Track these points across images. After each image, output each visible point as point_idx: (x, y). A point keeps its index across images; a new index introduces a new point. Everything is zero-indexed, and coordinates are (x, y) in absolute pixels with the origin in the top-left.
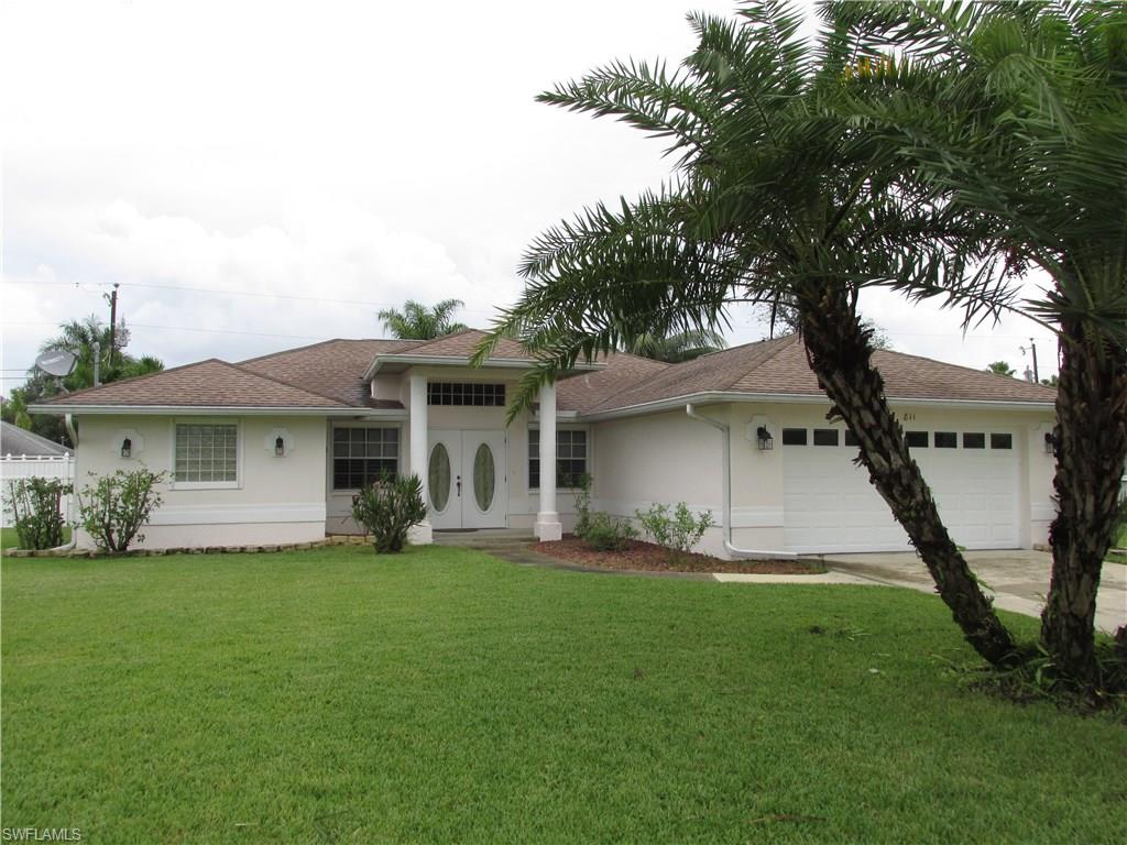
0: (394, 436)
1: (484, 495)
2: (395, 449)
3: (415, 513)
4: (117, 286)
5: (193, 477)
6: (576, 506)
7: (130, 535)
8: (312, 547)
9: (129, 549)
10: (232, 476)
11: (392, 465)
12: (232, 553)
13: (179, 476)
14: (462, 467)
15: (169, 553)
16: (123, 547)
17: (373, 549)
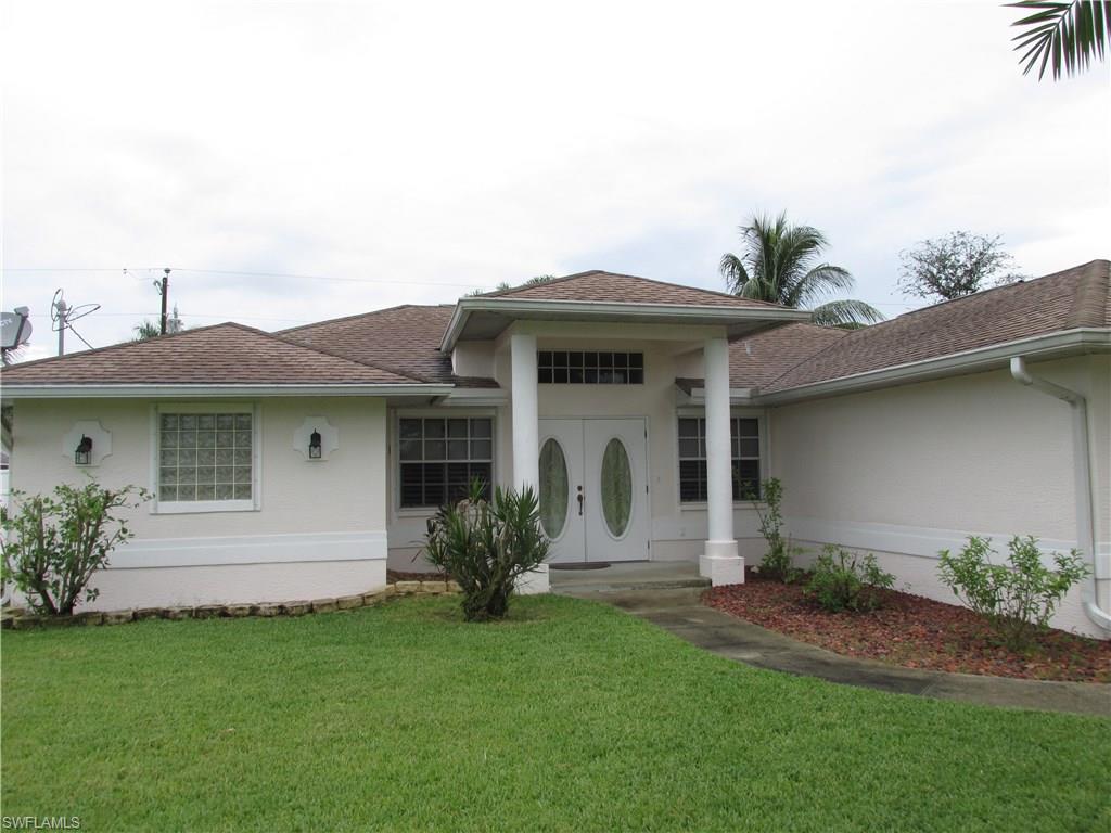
0: (486, 428)
1: (617, 509)
2: (488, 449)
3: (528, 552)
4: (167, 271)
5: (187, 494)
6: (763, 530)
7: (75, 590)
8: (364, 604)
9: (76, 610)
10: (245, 492)
11: (485, 471)
12: (237, 616)
13: (166, 493)
14: (584, 472)
15: (138, 617)
16: (68, 607)
17: (461, 613)
